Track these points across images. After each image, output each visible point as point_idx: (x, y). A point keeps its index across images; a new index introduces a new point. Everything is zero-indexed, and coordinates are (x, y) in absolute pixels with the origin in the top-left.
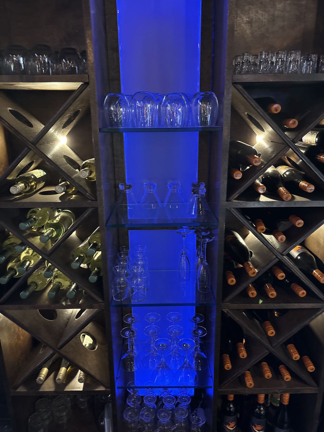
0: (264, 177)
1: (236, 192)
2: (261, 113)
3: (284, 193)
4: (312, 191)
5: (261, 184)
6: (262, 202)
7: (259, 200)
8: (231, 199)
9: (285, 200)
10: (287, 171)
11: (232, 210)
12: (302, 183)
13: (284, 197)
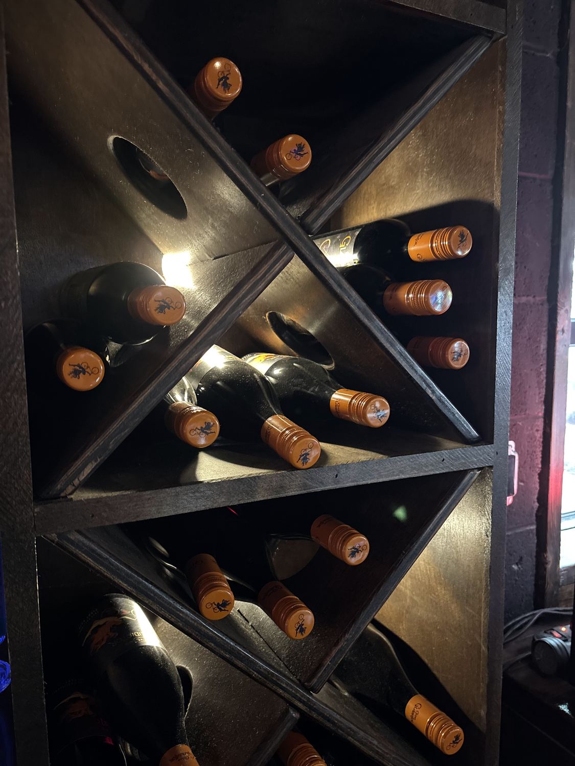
0: (203, 389)
1: (83, 452)
2: (161, 85)
3: (292, 437)
4: (385, 420)
5: (196, 409)
6: (210, 485)
7: (195, 477)
8: (62, 490)
9: (299, 465)
10: (276, 365)
11: (72, 542)
12: (340, 397)
13: (294, 456)
